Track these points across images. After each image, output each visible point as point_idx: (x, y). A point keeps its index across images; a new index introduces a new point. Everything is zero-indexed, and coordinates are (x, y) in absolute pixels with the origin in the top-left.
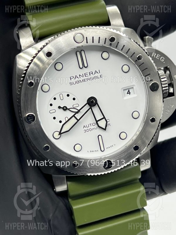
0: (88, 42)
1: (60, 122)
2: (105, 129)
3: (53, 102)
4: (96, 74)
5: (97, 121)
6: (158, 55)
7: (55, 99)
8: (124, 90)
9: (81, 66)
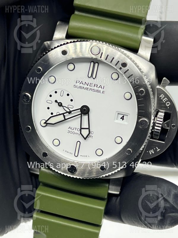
0: (102, 57)
1: (52, 114)
2: (85, 139)
3: (53, 94)
4: (100, 89)
5: (81, 128)
6: (166, 98)
7: (56, 92)
8: (118, 114)
9: (90, 75)
